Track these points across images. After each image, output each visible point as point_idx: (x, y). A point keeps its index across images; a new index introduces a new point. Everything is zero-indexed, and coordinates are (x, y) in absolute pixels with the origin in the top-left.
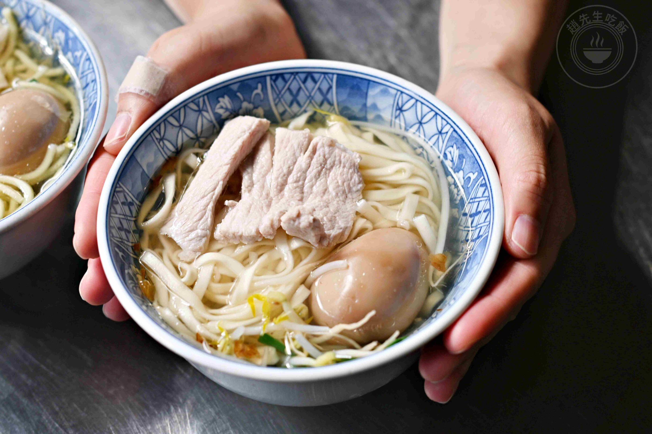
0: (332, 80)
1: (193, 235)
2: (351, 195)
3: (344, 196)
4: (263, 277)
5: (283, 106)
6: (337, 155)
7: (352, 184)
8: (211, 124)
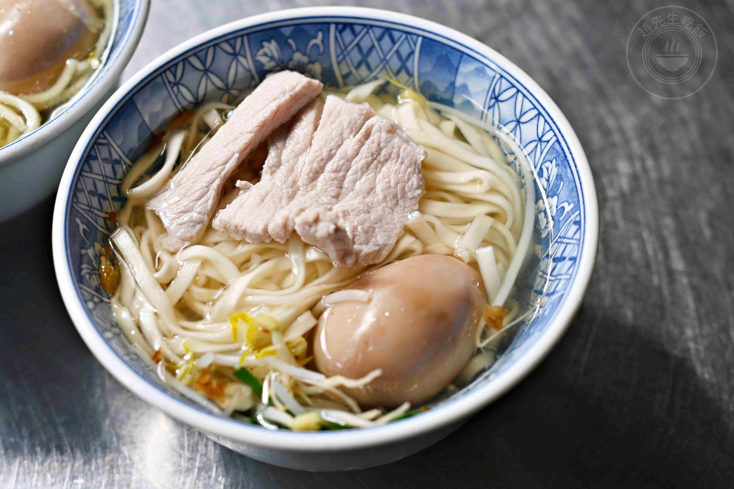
0: (415, 44)
1: (185, 218)
2: (404, 202)
3: (394, 202)
4: (259, 291)
5: (348, 66)
6: (395, 146)
7: (408, 188)
8: (249, 74)
